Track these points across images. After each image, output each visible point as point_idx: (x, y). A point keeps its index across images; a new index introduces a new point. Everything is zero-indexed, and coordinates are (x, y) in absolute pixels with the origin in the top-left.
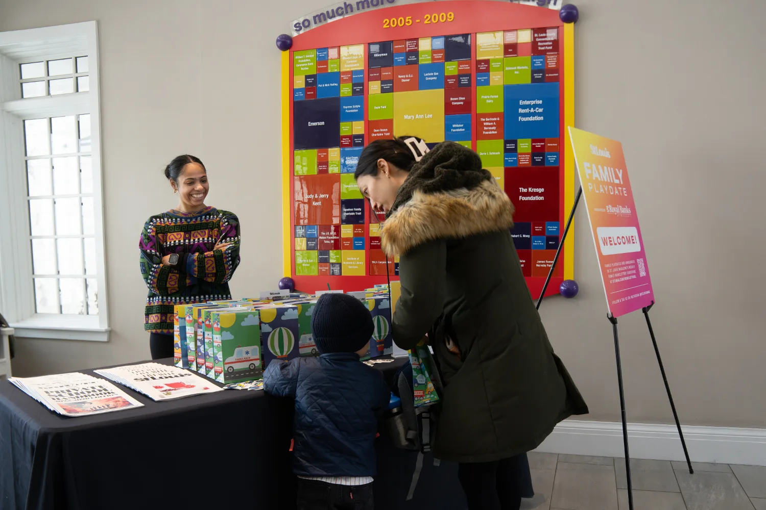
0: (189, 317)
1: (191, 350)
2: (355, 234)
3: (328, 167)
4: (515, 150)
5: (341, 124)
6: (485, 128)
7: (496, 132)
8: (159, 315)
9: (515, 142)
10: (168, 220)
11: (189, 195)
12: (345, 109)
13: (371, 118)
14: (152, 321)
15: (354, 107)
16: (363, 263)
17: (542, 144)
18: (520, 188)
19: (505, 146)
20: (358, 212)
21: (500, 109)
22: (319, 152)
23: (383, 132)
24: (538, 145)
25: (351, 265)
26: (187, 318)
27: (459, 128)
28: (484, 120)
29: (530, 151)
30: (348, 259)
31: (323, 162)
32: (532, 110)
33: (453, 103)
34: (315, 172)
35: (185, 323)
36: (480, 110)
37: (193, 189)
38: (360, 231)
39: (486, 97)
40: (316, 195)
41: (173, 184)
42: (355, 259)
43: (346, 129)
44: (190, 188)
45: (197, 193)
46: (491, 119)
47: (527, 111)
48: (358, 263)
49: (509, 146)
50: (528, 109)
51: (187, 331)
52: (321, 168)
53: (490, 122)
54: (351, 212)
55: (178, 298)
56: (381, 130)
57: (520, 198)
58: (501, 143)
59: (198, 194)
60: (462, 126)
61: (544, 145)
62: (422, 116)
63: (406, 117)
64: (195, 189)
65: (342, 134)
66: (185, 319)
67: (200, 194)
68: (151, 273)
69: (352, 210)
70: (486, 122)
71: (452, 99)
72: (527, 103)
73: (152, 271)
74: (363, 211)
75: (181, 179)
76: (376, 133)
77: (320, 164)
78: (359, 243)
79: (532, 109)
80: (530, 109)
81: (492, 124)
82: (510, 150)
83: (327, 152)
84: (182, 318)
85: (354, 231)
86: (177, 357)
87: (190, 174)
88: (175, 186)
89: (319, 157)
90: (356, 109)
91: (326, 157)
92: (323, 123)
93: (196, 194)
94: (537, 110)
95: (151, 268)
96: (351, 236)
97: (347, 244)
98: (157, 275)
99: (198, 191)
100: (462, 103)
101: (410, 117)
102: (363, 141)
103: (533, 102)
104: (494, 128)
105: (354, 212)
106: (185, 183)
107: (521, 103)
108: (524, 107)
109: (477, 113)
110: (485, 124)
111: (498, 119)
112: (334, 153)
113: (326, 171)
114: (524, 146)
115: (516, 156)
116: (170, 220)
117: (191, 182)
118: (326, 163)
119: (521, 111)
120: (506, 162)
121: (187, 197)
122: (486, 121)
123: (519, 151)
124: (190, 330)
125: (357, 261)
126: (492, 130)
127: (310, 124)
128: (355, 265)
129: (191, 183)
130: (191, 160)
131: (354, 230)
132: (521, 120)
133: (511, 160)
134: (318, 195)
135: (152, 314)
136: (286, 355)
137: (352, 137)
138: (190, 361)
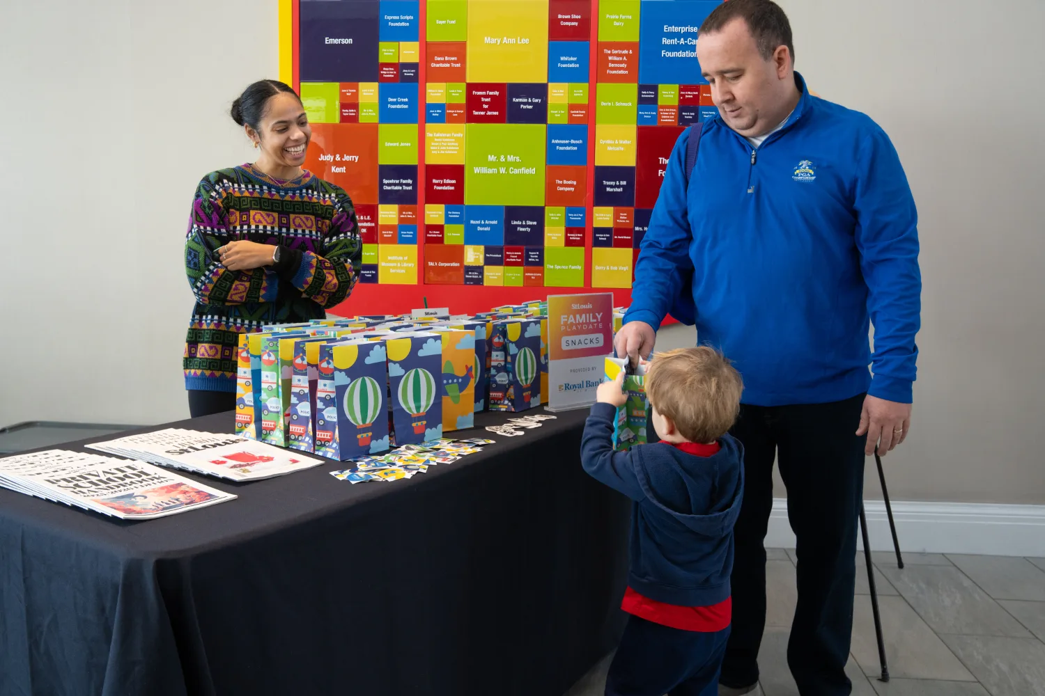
0: (269, 356)
1: (269, 411)
2: (401, 220)
3: (358, 111)
4: (654, 101)
5: (381, 44)
6: (611, 65)
7: (626, 72)
8: (219, 347)
9: (655, 89)
10: (246, 186)
11: (283, 150)
12: (388, 21)
13: (430, 38)
14: (203, 355)
15: (402, 18)
16: (412, 265)
17: (695, 93)
18: (660, 159)
19: (640, 94)
20: (407, 185)
21: (635, 38)
22: (341, 88)
23: (449, 62)
24: (689, 95)
25: (394, 268)
26: (265, 357)
27: (571, 62)
28: (609, 52)
29: (676, 103)
30: (389, 258)
31: (349, 104)
32: (682, 41)
33: (563, 23)
34: (336, 120)
35: (260, 365)
36: (603, 37)
37: (288, 139)
38: (409, 215)
39: (613, 17)
40: (338, 156)
41: (250, 133)
42: (401, 258)
43: (388, 52)
44: (282, 137)
45: (294, 144)
46: (620, 52)
47: (675, 41)
48: (405, 265)
49: (645, 94)
50: (676, 40)
51: (263, 378)
52: (347, 112)
53: (618, 55)
54: (395, 185)
55: (255, 323)
56: (447, 58)
57: (660, 173)
58: (633, 88)
59: (296, 146)
60: (575, 59)
61: (698, 96)
62: (512, 41)
63: (487, 40)
64: (292, 138)
65: (382, 60)
66: (260, 357)
67: (299, 145)
68: (207, 273)
69: (397, 182)
70: (611, 55)
71: (560, 16)
72: (675, 29)
73: (209, 270)
74: (414, 185)
75: (266, 126)
76: (438, 62)
77: (343, 106)
78: (408, 234)
79: (682, 39)
80: (679, 40)
81: (621, 59)
82: (647, 100)
83: (357, 89)
84: (255, 357)
85: (399, 216)
86: (241, 422)
87: (280, 114)
88: (254, 136)
89: (342, 95)
90: (405, 21)
91: (356, 95)
92: (350, 41)
93: (294, 147)
94: (690, 41)
95: (209, 265)
96: (396, 222)
97: (387, 234)
98: (215, 279)
99: (296, 141)
100: (576, 24)
101: (494, 41)
102: (416, 74)
103: (683, 29)
104: (623, 65)
105: (401, 184)
106: (273, 130)
107: (666, 29)
108: (671, 35)
109: (599, 40)
110: (610, 58)
111: (631, 52)
112: (368, 92)
113: (355, 119)
114: (669, 95)
115: (656, 110)
116: (250, 186)
117: (284, 127)
118: (355, 106)
119: (665, 41)
120: (640, 118)
121: (279, 152)
122: (613, 56)
123: (660, 102)
124: (270, 378)
125: (404, 261)
126: (620, 69)
127: (328, 41)
128: (401, 268)
129: (284, 129)
130: (277, 90)
131: (400, 213)
132: (664, 55)
133: (647, 115)
134: (342, 157)
135: (203, 342)
136: (423, 412)
137: (399, 67)
138: (266, 429)
